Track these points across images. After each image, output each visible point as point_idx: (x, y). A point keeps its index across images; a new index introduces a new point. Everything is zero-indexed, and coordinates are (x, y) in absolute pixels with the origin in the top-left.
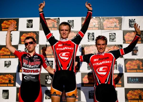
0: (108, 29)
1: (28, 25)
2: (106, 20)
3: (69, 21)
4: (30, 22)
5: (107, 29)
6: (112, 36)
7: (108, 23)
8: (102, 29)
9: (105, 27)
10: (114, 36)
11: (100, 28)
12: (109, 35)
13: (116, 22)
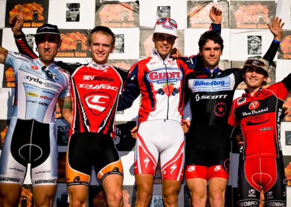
0: (245, 27)
1: (69, 15)
2: (240, 7)
3: (161, 8)
4: (74, 9)
5: (243, 27)
6: (253, 41)
7: (245, 14)
8: (232, 28)
9: (238, 23)
10: (259, 42)
11: (227, 24)
12: (248, 41)
13: (262, 13)
